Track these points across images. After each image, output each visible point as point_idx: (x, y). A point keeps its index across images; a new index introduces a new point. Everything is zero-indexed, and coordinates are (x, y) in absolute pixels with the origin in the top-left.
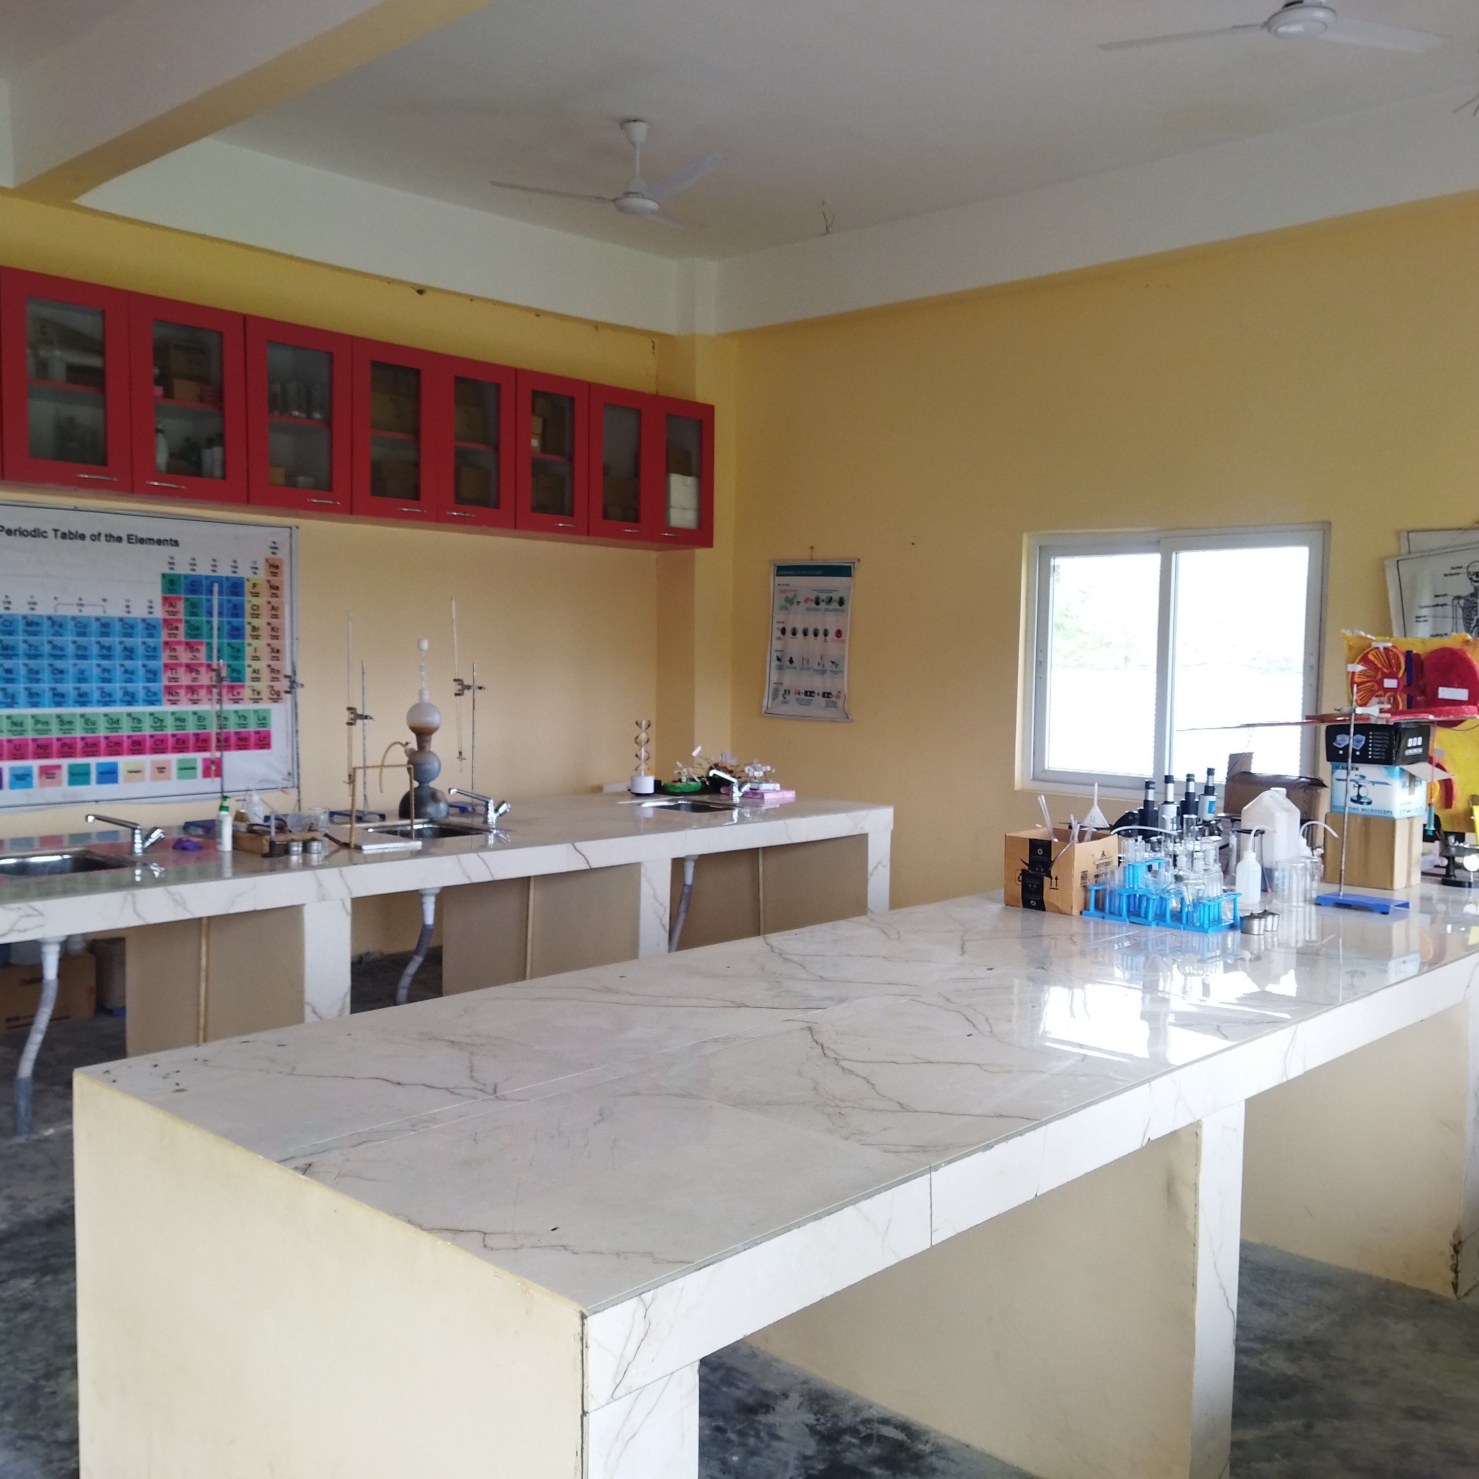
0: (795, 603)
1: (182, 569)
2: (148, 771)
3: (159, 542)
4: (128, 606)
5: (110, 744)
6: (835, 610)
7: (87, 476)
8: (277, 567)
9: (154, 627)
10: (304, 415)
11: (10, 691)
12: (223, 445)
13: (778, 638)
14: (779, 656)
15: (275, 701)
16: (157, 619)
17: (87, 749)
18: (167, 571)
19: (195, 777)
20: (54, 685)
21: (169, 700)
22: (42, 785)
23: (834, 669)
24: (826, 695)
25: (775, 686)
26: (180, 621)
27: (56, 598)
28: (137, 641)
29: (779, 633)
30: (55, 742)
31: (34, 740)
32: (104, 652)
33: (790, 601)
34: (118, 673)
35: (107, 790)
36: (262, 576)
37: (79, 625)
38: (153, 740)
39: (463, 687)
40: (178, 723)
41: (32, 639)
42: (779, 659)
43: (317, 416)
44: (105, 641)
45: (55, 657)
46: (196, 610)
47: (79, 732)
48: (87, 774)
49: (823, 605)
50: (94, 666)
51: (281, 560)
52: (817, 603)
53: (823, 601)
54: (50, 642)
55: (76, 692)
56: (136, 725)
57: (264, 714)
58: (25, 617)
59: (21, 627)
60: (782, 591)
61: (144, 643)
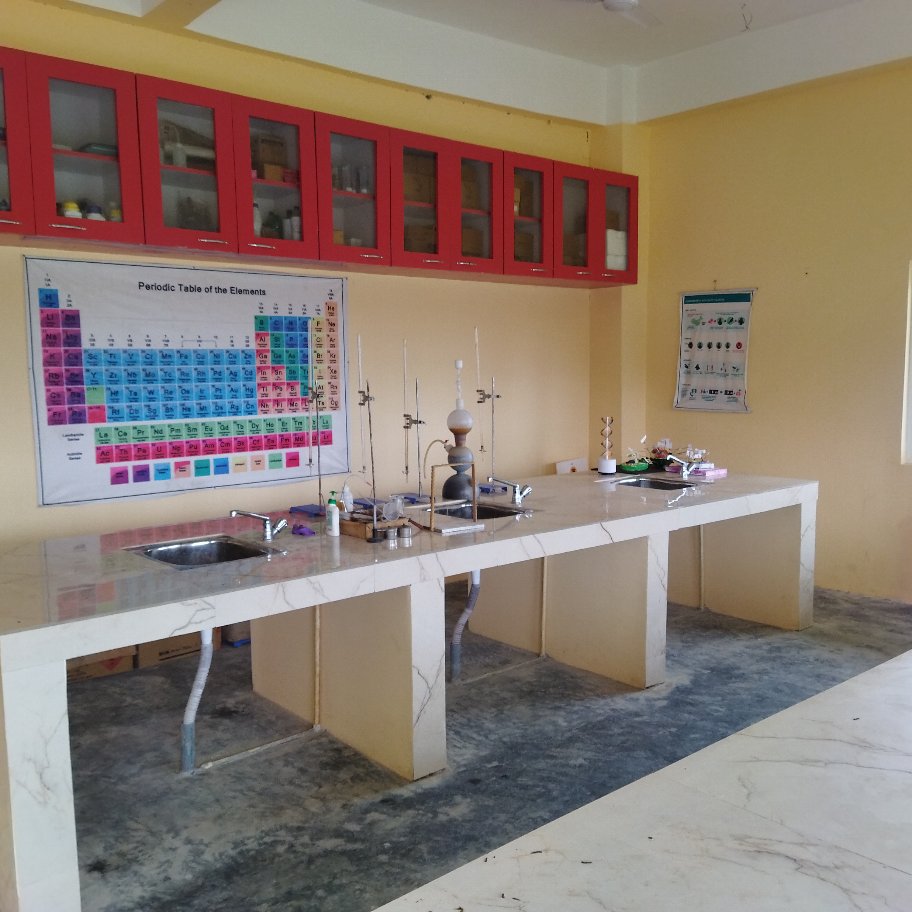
0: (701, 324)
1: (269, 312)
2: (249, 464)
3: (252, 292)
4: (232, 341)
5: (223, 445)
6: (736, 328)
7: (205, 241)
8: (333, 309)
9: (250, 356)
10: (354, 191)
11: (152, 407)
12: (300, 215)
13: (686, 351)
14: (687, 365)
15: (334, 409)
16: (253, 350)
17: (207, 449)
18: (258, 314)
19: (281, 467)
20: (183, 402)
21: (262, 411)
22: (177, 477)
23: (735, 373)
24: (728, 393)
25: (683, 387)
26: (268, 351)
27: (182, 337)
28: (239, 367)
29: (687, 347)
30: (185, 444)
31: (171, 443)
32: (217, 376)
33: (697, 323)
34: (227, 391)
35: (221, 479)
36: (323, 315)
37: (199, 356)
38: (252, 440)
39: (483, 397)
40: (268, 428)
41: (166, 368)
42: (686, 367)
43: (365, 191)
44: (217, 368)
45: (183, 380)
46: (278, 343)
47: (201, 437)
48: (208, 467)
49: (725, 325)
50: (210, 387)
51: (336, 304)
52: (720, 323)
53: (725, 321)
54: (179, 370)
55: (198, 407)
56: (240, 430)
57: (327, 419)
58: (161, 352)
59: (159, 358)
60: (689, 315)
61: (244, 369)
